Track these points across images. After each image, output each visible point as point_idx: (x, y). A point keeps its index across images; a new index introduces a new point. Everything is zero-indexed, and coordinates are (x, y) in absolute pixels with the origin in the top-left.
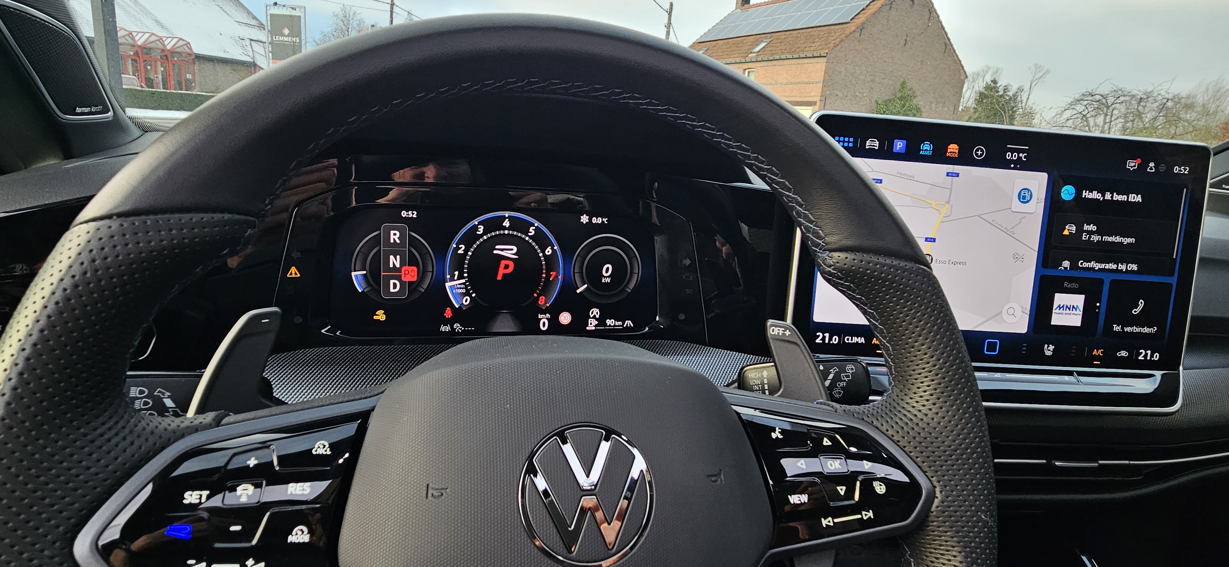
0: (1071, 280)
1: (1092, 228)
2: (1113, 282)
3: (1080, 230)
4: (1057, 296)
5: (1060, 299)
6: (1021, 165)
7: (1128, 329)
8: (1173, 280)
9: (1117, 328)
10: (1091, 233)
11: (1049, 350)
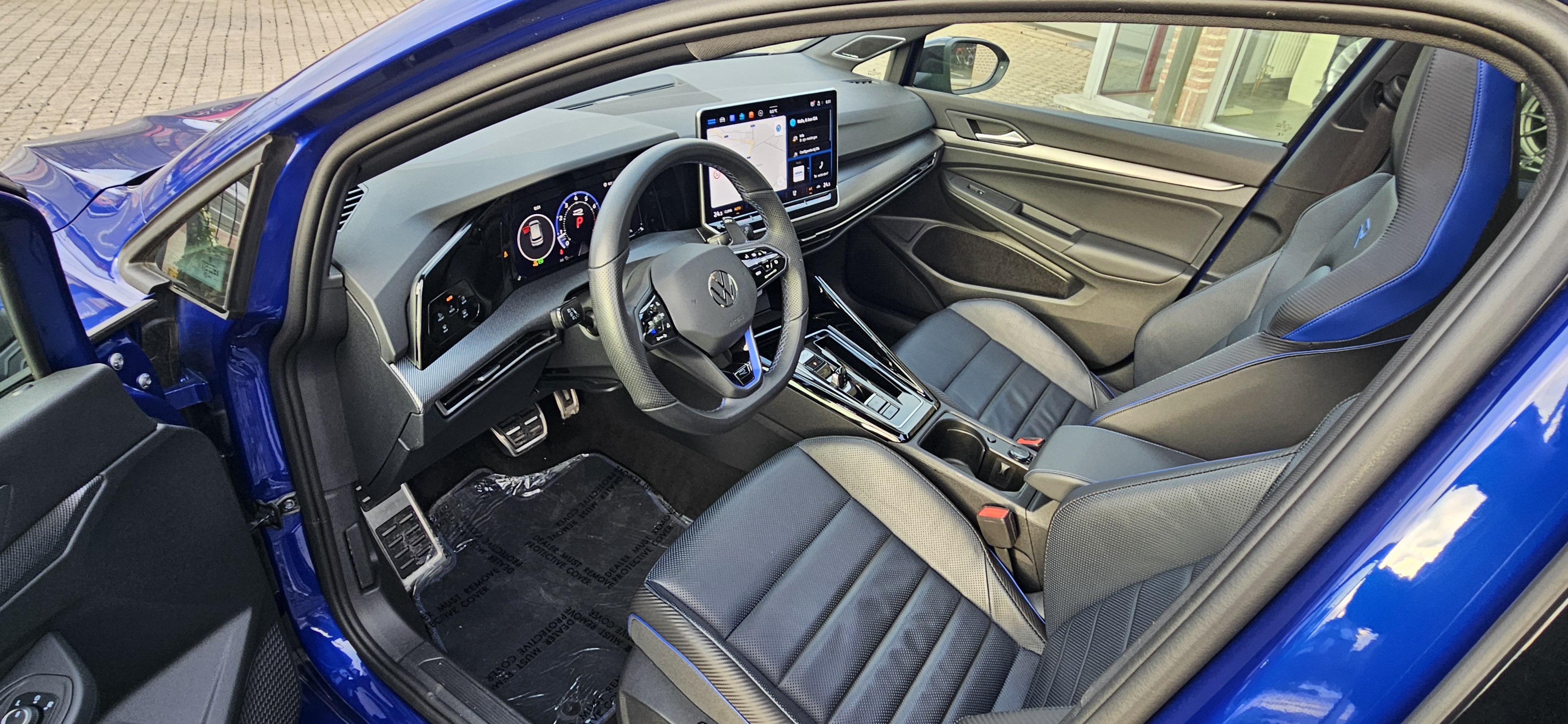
0: (798, 160)
1: (803, 135)
2: (812, 157)
3: (799, 138)
4: (794, 168)
5: (796, 170)
6: (776, 115)
7: (819, 176)
8: (831, 150)
9: (815, 176)
10: (802, 138)
11: (795, 193)
